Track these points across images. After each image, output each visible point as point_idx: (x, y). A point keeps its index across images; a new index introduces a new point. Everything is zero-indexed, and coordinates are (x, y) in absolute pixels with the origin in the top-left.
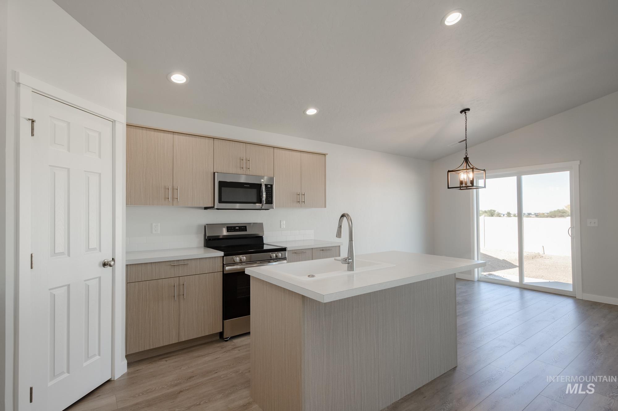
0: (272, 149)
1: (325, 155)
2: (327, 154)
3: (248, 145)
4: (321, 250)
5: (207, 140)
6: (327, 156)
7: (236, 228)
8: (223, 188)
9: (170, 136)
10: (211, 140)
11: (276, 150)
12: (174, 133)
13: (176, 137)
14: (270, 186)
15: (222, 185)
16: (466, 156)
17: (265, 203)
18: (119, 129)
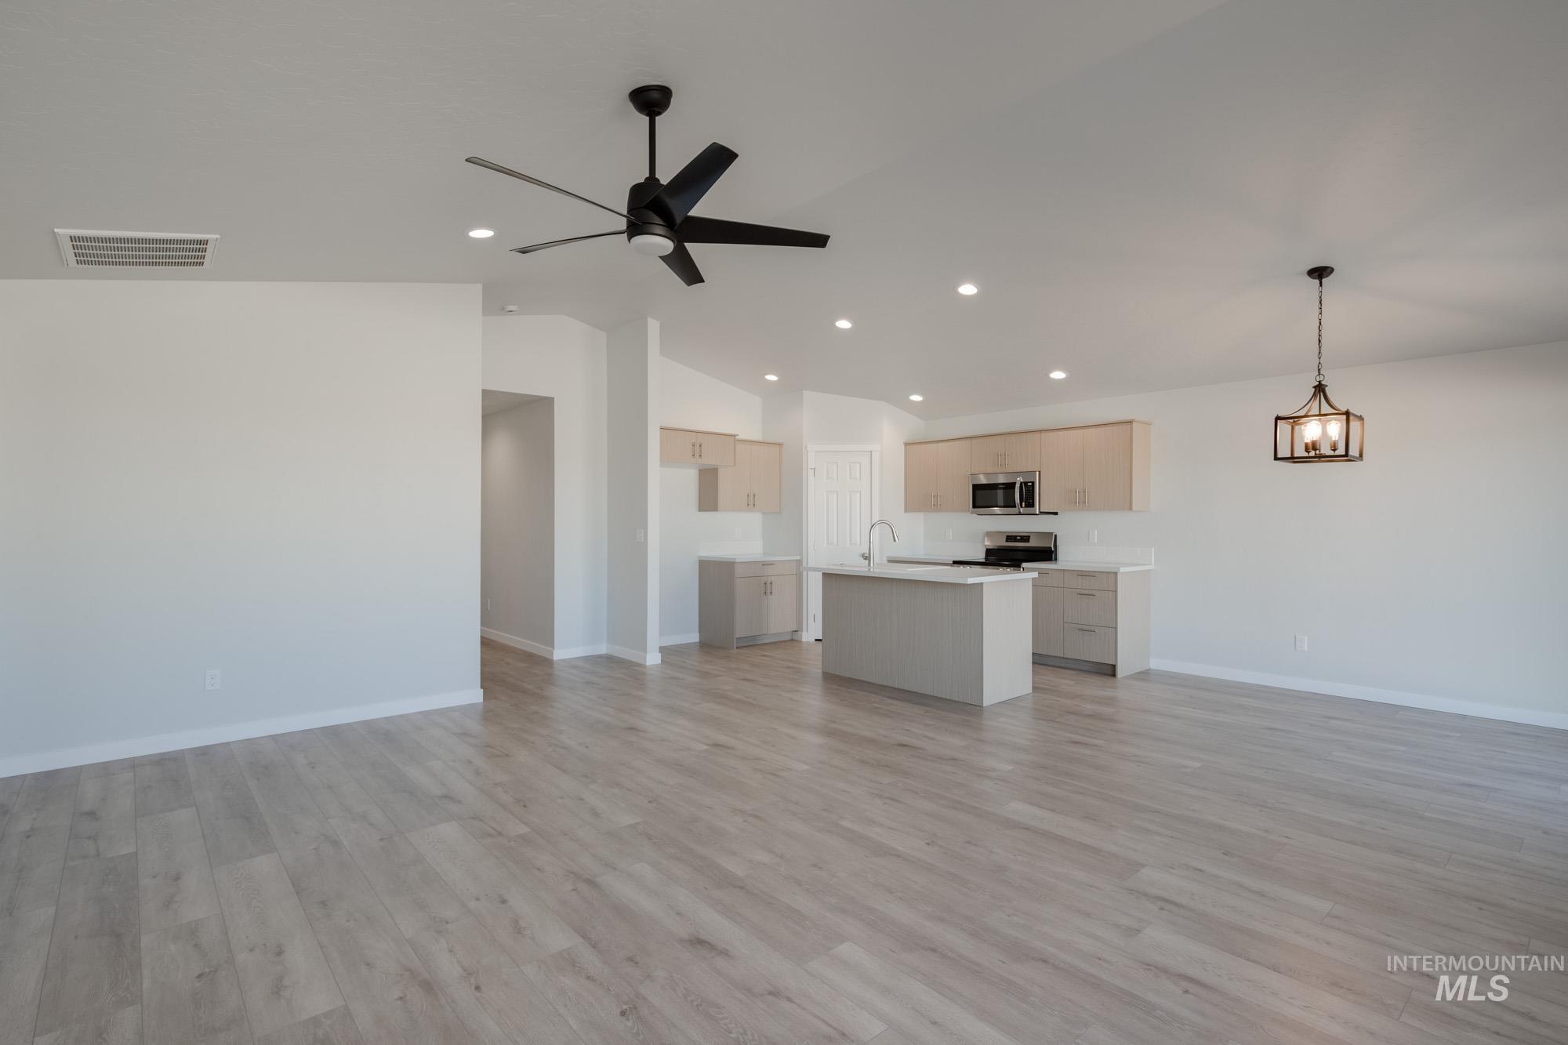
0: (1038, 434)
1: (1131, 422)
2: (1134, 420)
3: (1007, 437)
4: (1078, 575)
5: (965, 441)
6: (1134, 424)
7: (1016, 538)
8: (976, 492)
9: (935, 445)
10: (969, 441)
11: (1043, 434)
12: (937, 441)
13: (939, 444)
14: (1030, 484)
15: (976, 488)
16: (1320, 382)
17: (1023, 506)
18: (876, 456)
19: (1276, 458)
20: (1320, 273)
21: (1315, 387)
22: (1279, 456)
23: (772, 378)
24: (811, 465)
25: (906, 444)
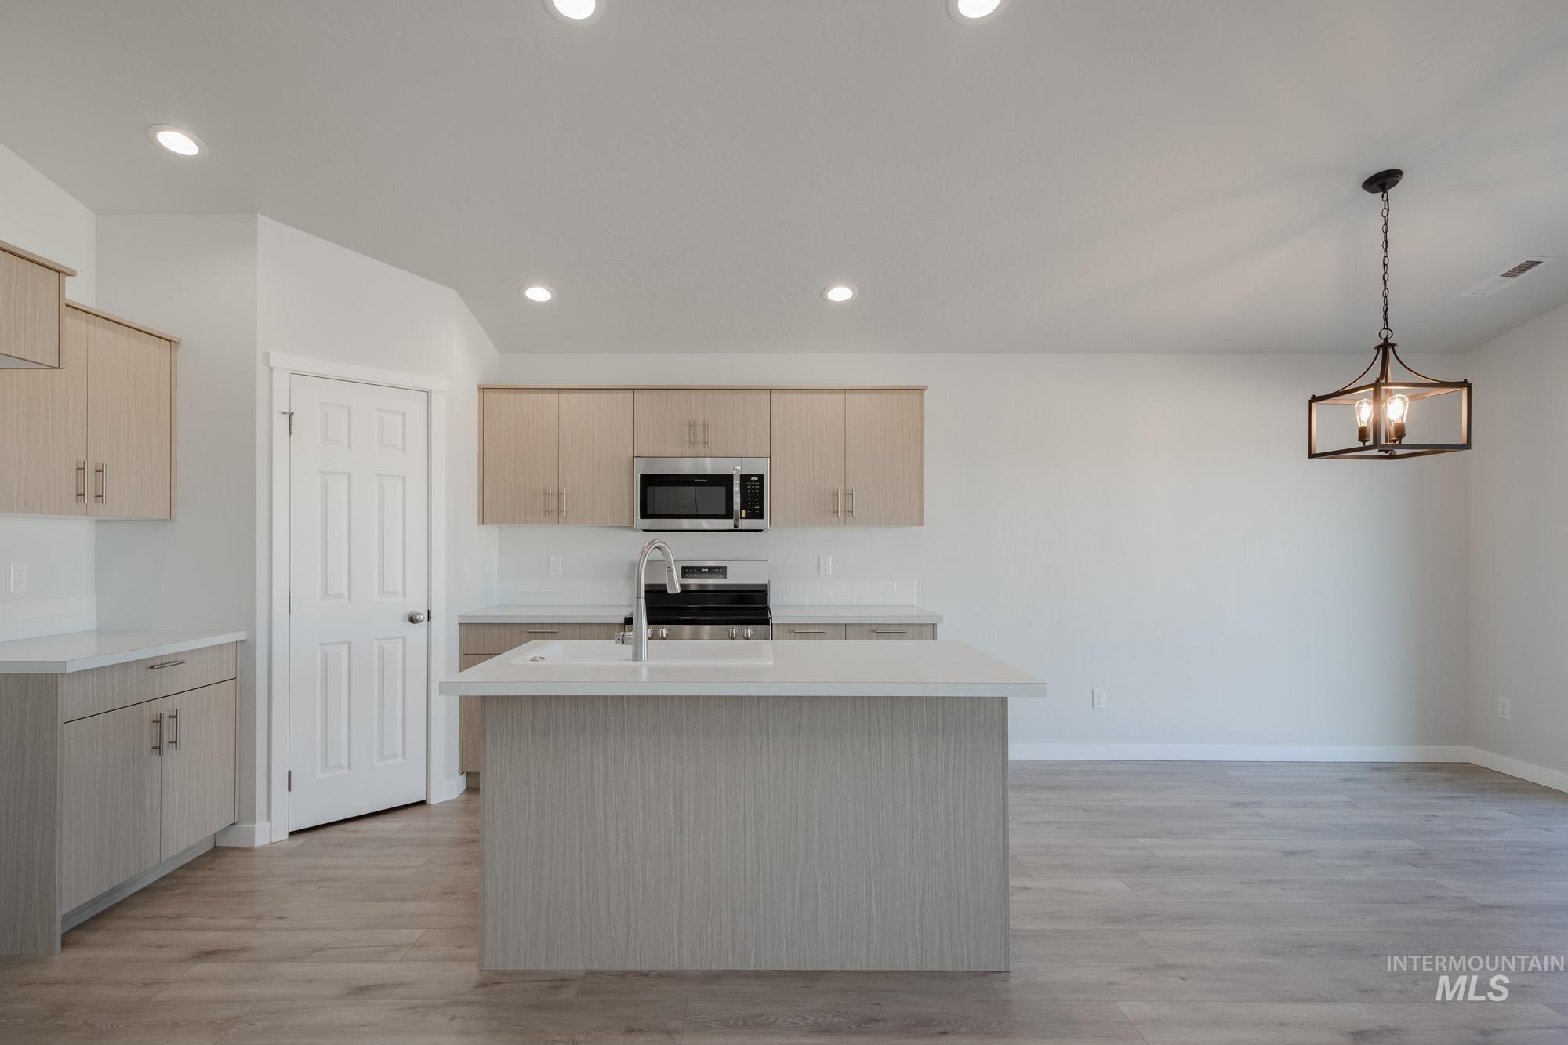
0: (765, 396)
1: (920, 390)
2: (926, 388)
3: (707, 394)
4: (871, 631)
5: (620, 395)
6: (926, 394)
7: (703, 570)
8: (649, 488)
9: (554, 396)
10: (629, 395)
11: (775, 395)
12: (560, 390)
13: (564, 396)
14: (757, 479)
15: (648, 481)
16: (1386, 340)
17: (743, 516)
18: (438, 402)
19: (1312, 456)
20: (1382, 182)
21: (1378, 348)
22: (1318, 450)
23: (178, 142)
24: (280, 405)
25: (483, 389)
